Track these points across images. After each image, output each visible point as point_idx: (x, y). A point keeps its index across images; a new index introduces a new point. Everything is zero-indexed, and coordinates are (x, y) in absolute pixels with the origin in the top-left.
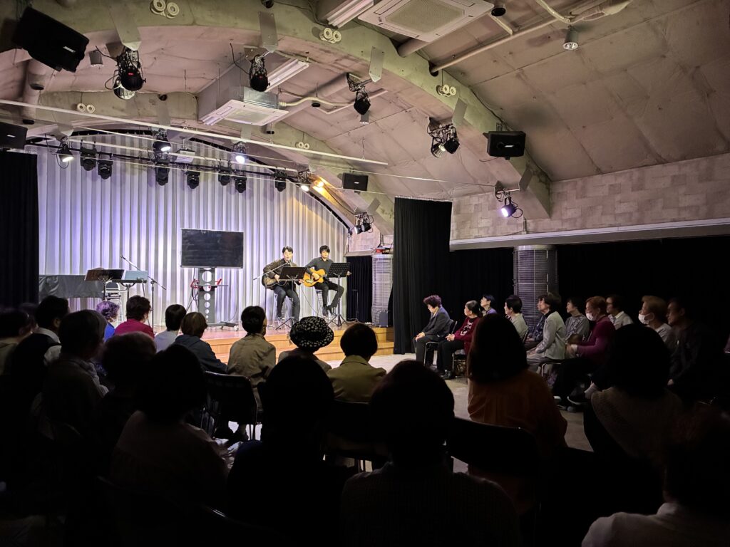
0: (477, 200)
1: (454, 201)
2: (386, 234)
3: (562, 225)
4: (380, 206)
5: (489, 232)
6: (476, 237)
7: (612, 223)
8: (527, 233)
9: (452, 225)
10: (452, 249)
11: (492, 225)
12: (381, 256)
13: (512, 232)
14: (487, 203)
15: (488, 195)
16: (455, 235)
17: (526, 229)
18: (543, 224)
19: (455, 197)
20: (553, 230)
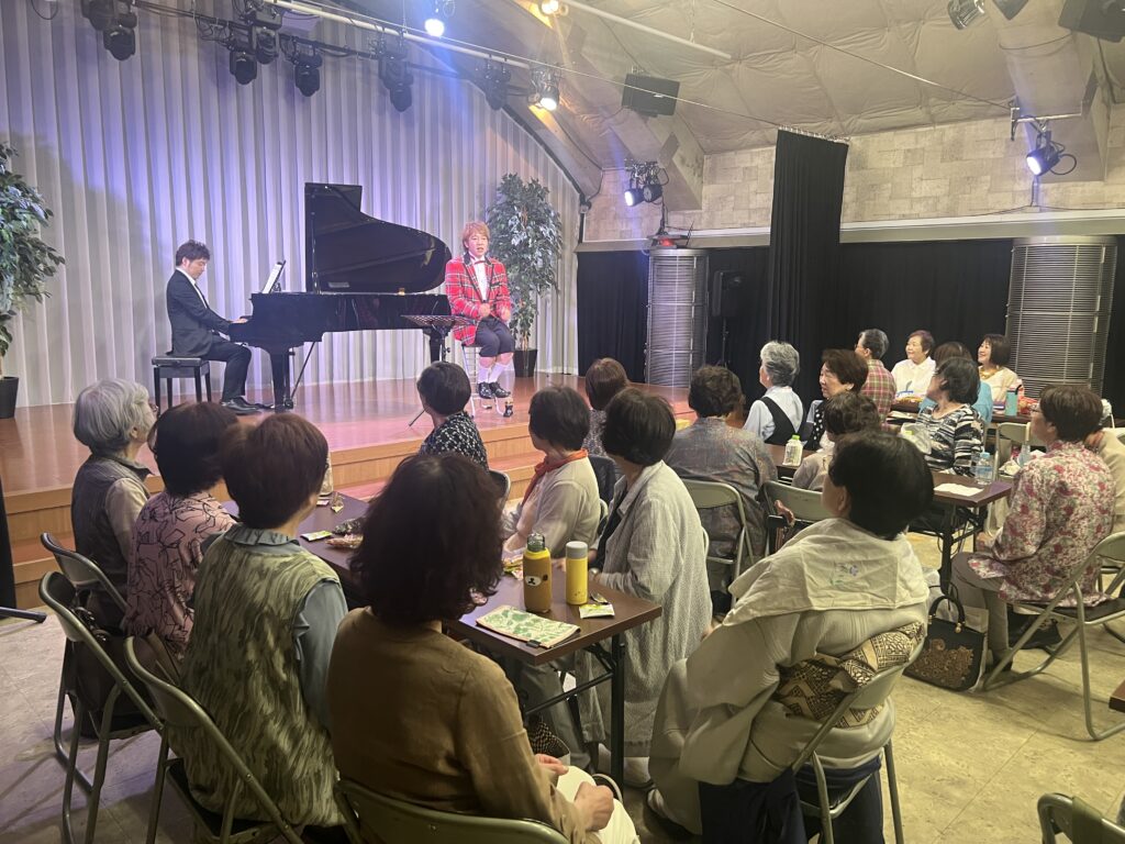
1: (855, 142)
2: (676, 208)
4: (679, 151)
5: (940, 207)
6: (904, 217)
8: (1041, 211)
9: (846, 190)
11: (949, 194)
12: (672, 252)
13: (999, 207)
14: (940, 148)
15: (943, 131)
16: (850, 212)
17: (1037, 200)
18: (1083, 191)
19: (857, 134)
20: (1107, 206)
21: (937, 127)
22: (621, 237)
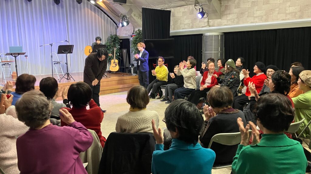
0: (184, 9)
1: (172, 10)
2: (137, 27)
3: (227, 22)
4: (133, 13)
5: (190, 26)
6: (183, 29)
7: (253, 21)
8: (210, 26)
9: (171, 22)
10: (171, 35)
11: (192, 23)
13: (201, 26)
14: (189, 11)
16: (172, 28)
17: (209, 24)
18: (217, 22)
19: (172, 8)
20: (222, 25)
21: (189, 6)
22: (125, 35)
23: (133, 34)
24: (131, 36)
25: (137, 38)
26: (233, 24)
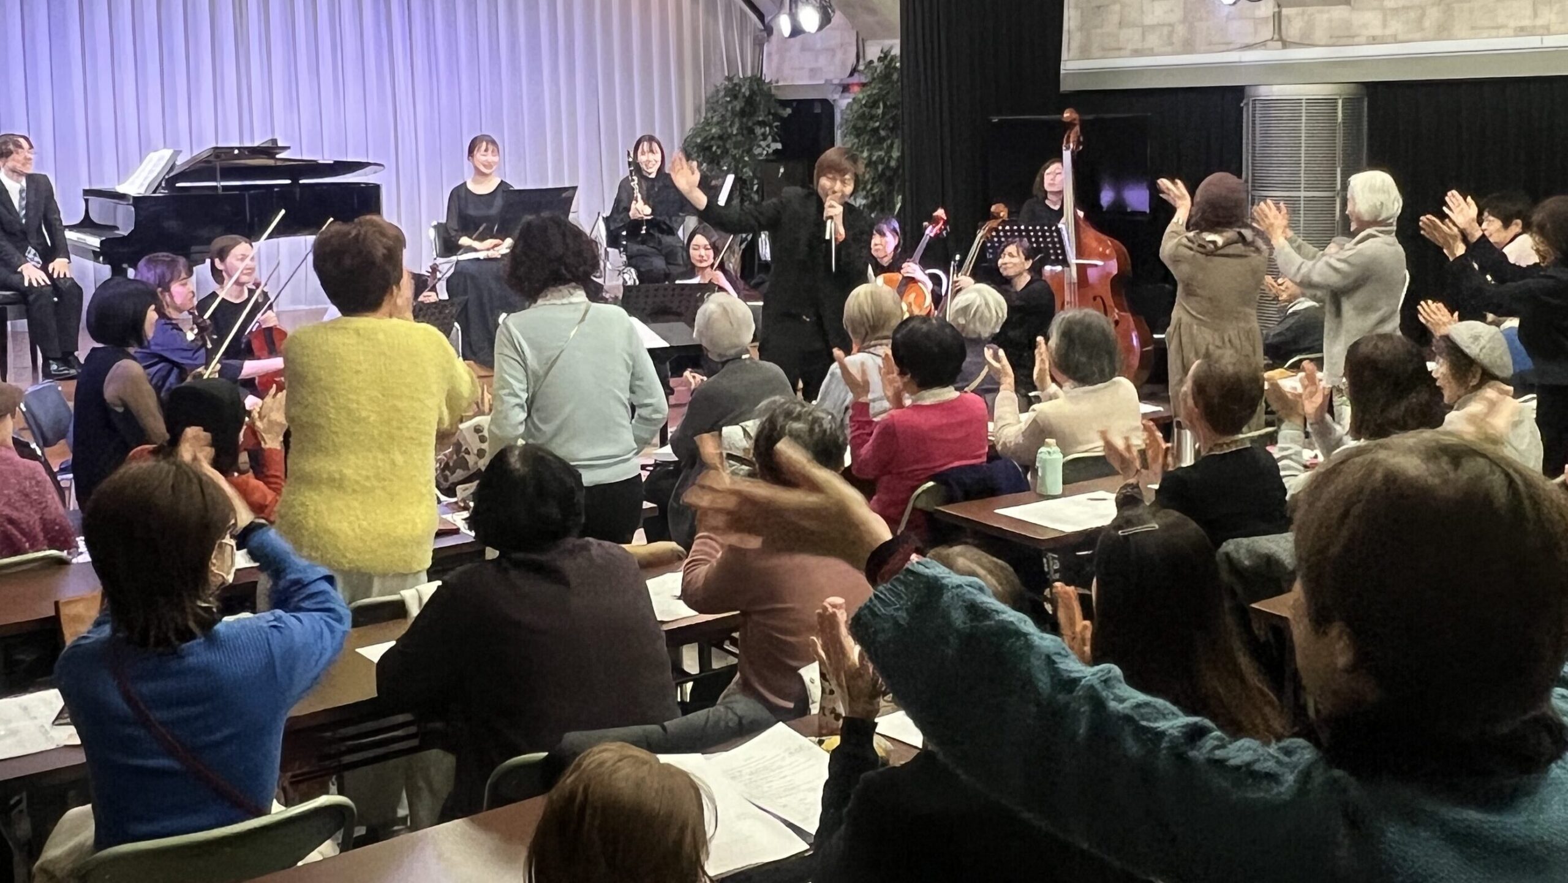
2: (874, 36)
3: (1385, 25)
5: (1176, 39)
6: (1137, 53)
7: (1526, 22)
8: (1285, 44)
9: (1066, 12)
10: (1066, 86)
11: (1184, 20)
13: (1239, 41)
16: (1075, 45)
17: (1280, 32)
20: (1356, 40)
22: (810, 78)
23: (851, 74)
24: (839, 85)
25: (874, 104)
26: (1418, 35)
